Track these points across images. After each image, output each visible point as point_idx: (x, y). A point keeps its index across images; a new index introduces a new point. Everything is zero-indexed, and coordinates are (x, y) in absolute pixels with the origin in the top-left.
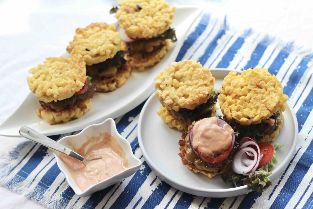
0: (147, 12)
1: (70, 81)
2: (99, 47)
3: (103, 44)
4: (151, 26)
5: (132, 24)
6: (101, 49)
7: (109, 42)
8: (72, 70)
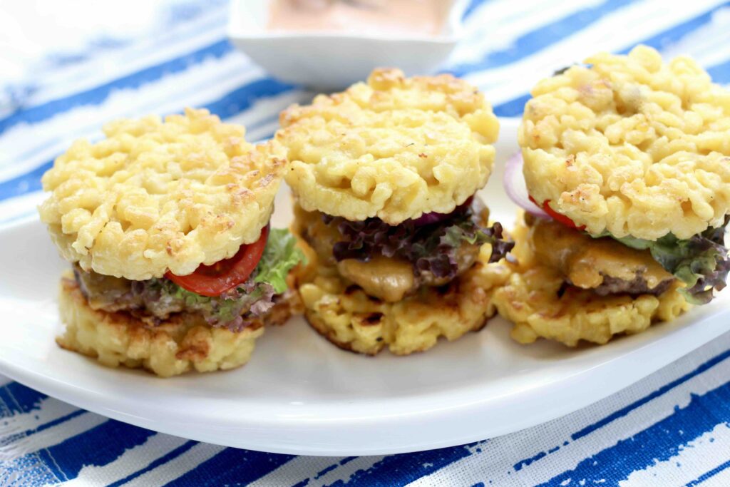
0: (650, 134)
1: (168, 220)
2: (367, 159)
3: (390, 155)
4: (613, 186)
5: (560, 146)
6: (364, 168)
7: (415, 158)
8: (214, 188)
